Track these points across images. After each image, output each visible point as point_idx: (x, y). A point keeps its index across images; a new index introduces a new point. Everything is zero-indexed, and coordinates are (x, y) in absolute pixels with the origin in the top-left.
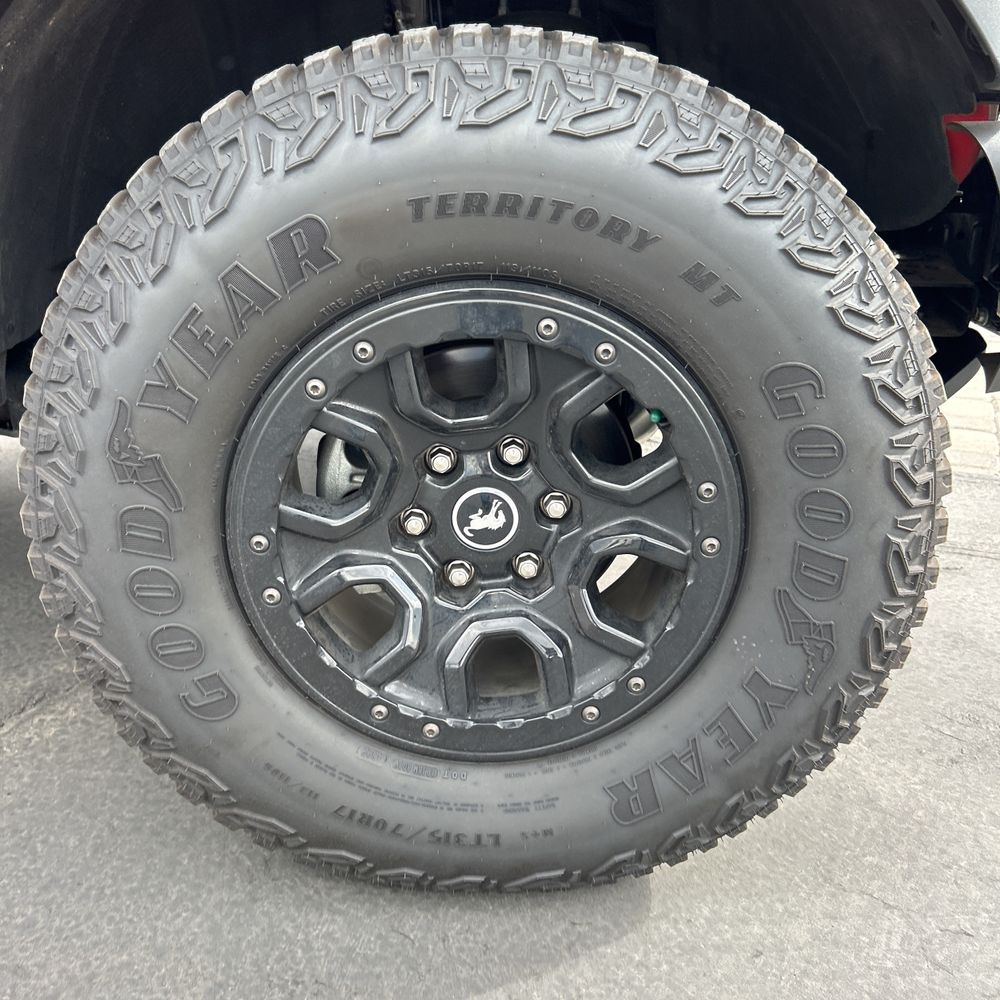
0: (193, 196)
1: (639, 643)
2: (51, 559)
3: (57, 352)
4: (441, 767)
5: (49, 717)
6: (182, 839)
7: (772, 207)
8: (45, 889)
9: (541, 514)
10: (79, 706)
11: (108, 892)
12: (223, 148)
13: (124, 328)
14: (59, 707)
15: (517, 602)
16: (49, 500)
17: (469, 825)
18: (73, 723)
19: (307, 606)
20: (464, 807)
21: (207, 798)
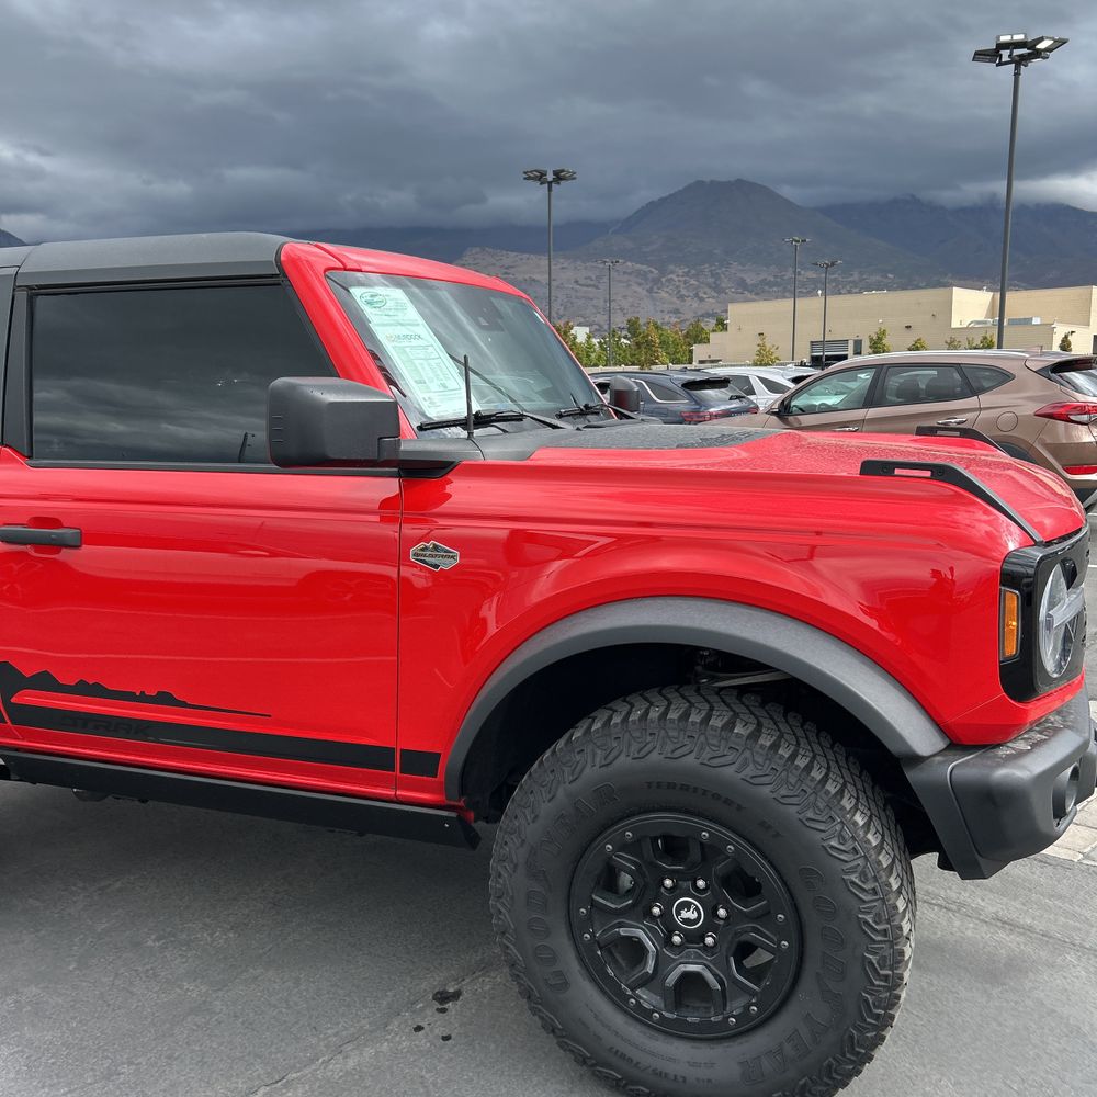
0: (566, 769)
1: (755, 988)
2: (499, 906)
3: (511, 821)
4: (661, 1037)
5: (488, 979)
6: (543, 1056)
7: (794, 800)
8: (478, 1066)
9: (716, 915)
10: (501, 976)
11: (506, 1073)
12: (579, 753)
13: (536, 817)
14: (493, 975)
15: (703, 958)
16: (501, 881)
17: (671, 1069)
18: (499, 985)
19: (602, 945)
20: (670, 1059)
21: (553, 1031)
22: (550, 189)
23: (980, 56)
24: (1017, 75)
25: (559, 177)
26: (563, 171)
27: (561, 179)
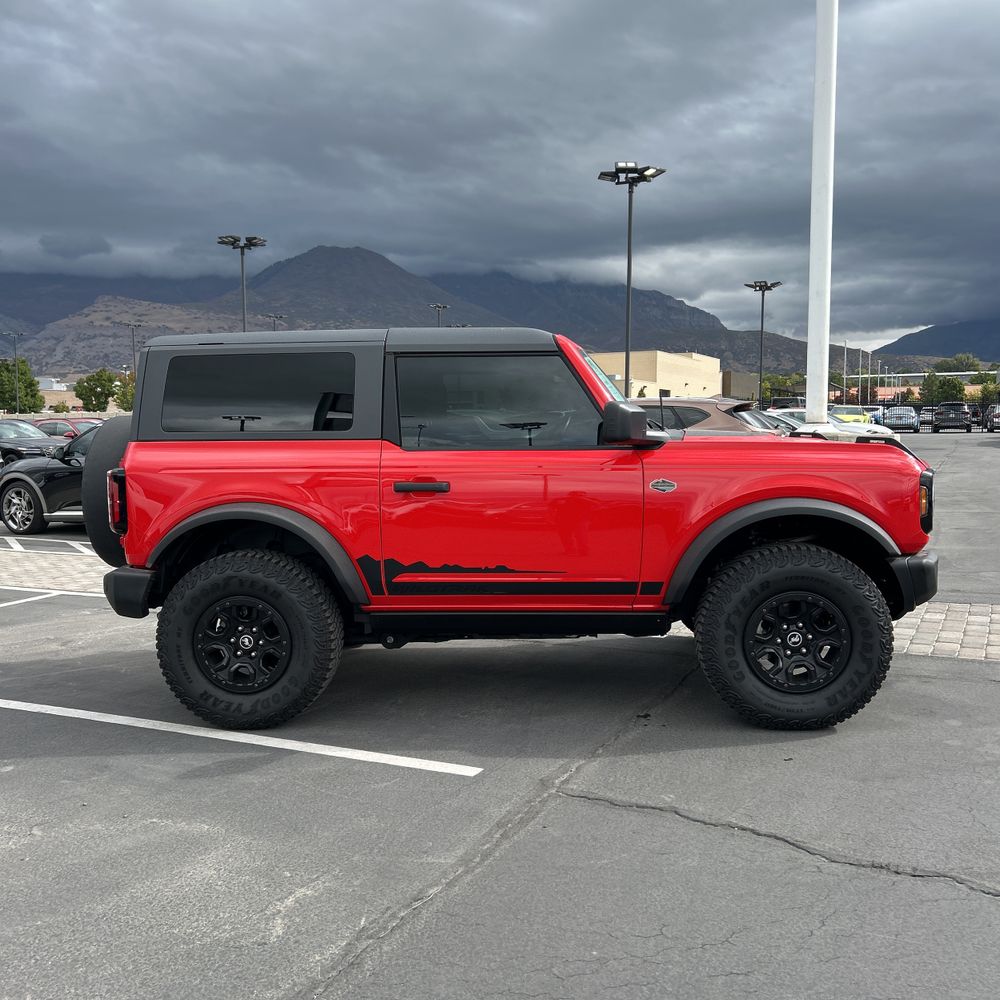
1: (830, 665)
7: (851, 577)
9: (807, 638)
22: (243, 254)
23: (603, 175)
24: (631, 192)
25: (251, 243)
26: (255, 238)
27: (255, 245)
